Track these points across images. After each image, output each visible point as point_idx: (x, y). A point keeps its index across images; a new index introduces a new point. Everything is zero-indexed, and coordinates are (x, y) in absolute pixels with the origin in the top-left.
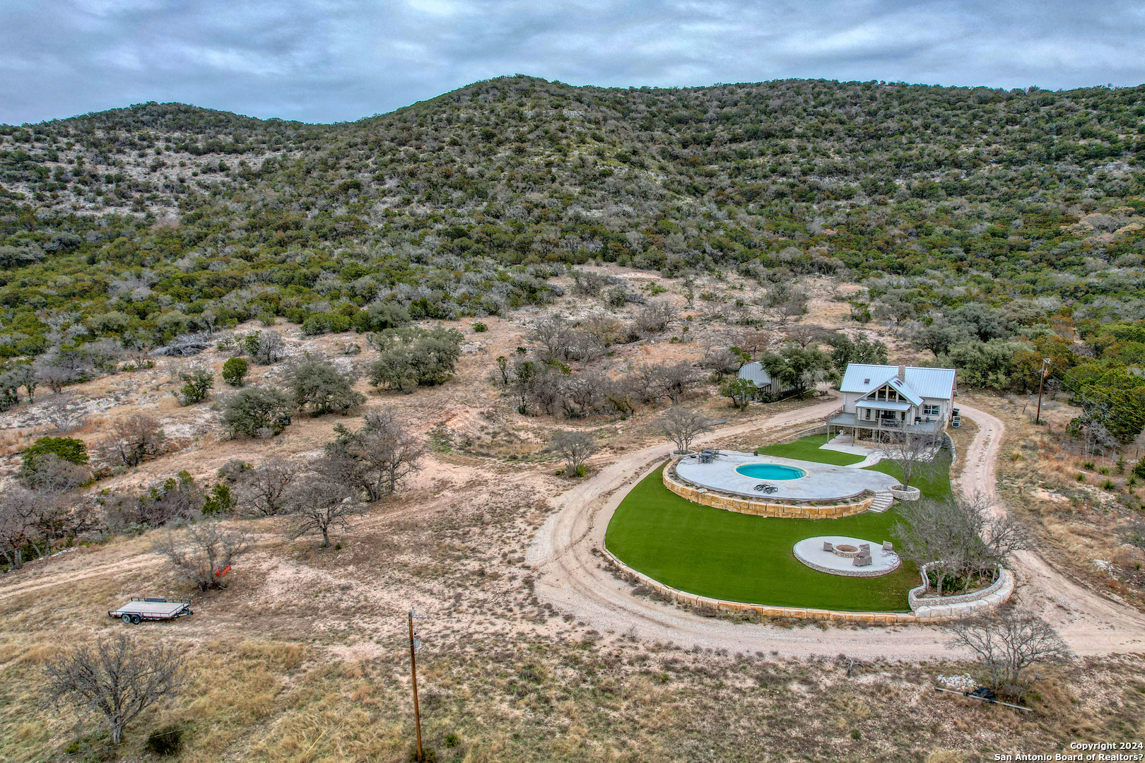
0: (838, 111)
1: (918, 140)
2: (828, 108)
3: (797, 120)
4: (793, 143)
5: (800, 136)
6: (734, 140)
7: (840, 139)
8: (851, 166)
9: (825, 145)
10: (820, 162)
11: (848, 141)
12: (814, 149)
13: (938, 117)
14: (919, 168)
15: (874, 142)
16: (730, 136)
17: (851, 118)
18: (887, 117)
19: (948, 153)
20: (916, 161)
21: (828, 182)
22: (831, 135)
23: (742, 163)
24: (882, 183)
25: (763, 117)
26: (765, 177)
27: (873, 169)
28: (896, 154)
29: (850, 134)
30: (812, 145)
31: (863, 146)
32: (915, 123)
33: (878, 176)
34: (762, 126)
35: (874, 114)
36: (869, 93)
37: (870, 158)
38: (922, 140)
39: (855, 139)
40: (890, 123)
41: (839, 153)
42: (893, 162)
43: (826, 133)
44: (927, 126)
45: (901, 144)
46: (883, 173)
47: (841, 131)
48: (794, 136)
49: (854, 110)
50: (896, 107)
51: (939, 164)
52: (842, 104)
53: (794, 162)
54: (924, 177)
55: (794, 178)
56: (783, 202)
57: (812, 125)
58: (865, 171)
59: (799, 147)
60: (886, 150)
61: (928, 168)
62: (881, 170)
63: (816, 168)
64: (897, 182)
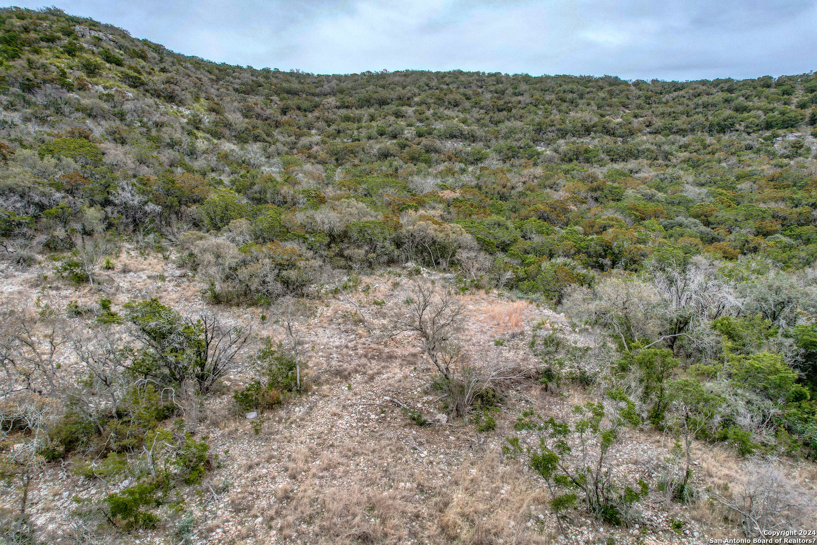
0: (462, 90)
1: (555, 111)
2: (452, 87)
3: (417, 91)
4: (410, 111)
5: (419, 104)
6: (343, 107)
7: (464, 110)
8: (479, 132)
9: (447, 112)
10: (439, 126)
11: (476, 113)
12: (434, 114)
13: (572, 92)
14: (563, 134)
15: (505, 113)
16: (338, 104)
17: (478, 94)
18: (517, 94)
19: (596, 119)
20: (558, 126)
21: (450, 145)
22: (455, 106)
26: (370, 138)
27: (506, 137)
28: (533, 120)
30: (432, 111)
31: (491, 117)
32: (548, 98)
33: (514, 143)
34: (375, 96)
35: (503, 92)
36: (493, 78)
37: (501, 126)
38: (560, 111)
39: (482, 111)
40: (520, 98)
41: (464, 122)
42: (531, 128)
43: (450, 103)
44: (563, 100)
45: (536, 114)
46: (520, 139)
47: (467, 104)
48: (413, 104)
49: (480, 90)
50: (523, 87)
51: (588, 130)
52: (467, 85)
53: (409, 125)
54: (573, 143)
55: (407, 139)
56: (387, 163)
57: (434, 95)
58: (497, 138)
59: (415, 112)
60: (520, 118)
61: (576, 133)
62: (517, 136)
63: (435, 132)
64: (539, 149)
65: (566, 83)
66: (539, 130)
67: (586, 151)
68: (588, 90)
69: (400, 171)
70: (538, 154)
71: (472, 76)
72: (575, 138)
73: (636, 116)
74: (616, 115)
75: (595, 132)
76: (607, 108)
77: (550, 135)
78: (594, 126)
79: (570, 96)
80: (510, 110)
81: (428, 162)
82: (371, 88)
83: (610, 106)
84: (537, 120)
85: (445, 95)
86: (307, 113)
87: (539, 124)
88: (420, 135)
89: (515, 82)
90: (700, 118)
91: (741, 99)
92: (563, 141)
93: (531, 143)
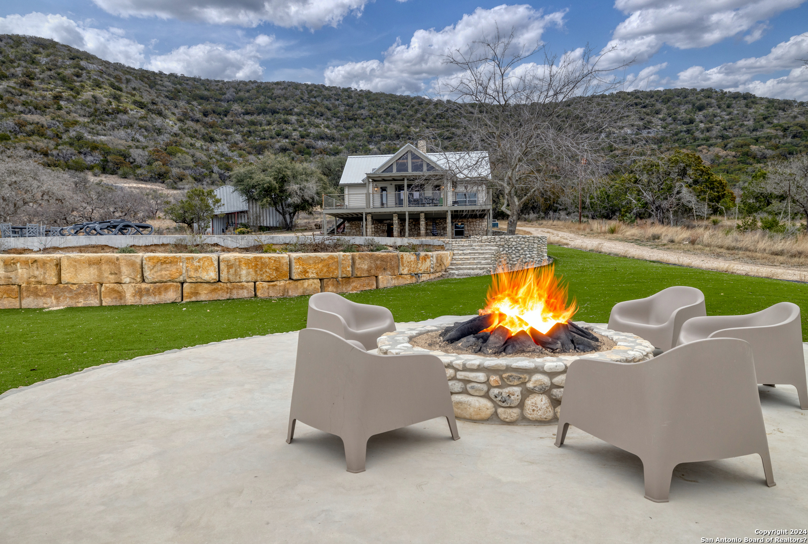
0: (326, 103)
1: (382, 122)
2: (318, 100)
3: (296, 104)
4: (293, 118)
5: (298, 114)
6: (247, 113)
7: (327, 119)
8: (337, 136)
9: (317, 121)
10: (314, 130)
11: (334, 121)
12: (309, 122)
13: (394, 109)
14: (384, 138)
15: (353, 122)
16: (243, 111)
17: (335, 107)
18: (360, 108)
19: (403, 130)
20: (382, 134)
21: (320, 143)
22: (321, 116)
23: (253, 128)
24: (361, 148)
25: (270, 100)
26: (272, 138)
27: (353, 139)
28: (368, 129)
29: (335, 115)
30: (307, 120)
31: (344, 124)
32: (379, 112)
33: (357, 143)
34: (269, 106)
35: (351, 106)
36: (346, 93)
37: (350, 131)
38: (385, 122)
39: (339, 120)
40: (362, 111)
41: (328, 127)
42: (367, 134)
43: (318, 114)
44: (388, 115)
45: (371, 124)
46: (360, 141)
47: (329, 114)
48: (294, 113)
49: (337, 103)
50: (365, 103)
52: (328, 98)
53: (294, 130)
54: (389, 144)
55: (294, 139)
57: (307, 108)
58: (347, 139)
59: (297, 120)
60: (361, 127)
61: (391, 139)
62: (359, 139)
63: (311, 135)
64: (371, 147)
65: (393, 102)
68: (404, 108)
71: (331, 91)
77: (377, 139)
78: (402, 134)
79: (393, 112)
80: (356, 120)
81: (309, 154)
82: (262, 98)
84: (371, 128)
85: (314, 107)
86: (222, 117)
87: (372, 131)
88: (302, 137)
89: (360, 98)
92: (384, 143)
93: (367, 144)
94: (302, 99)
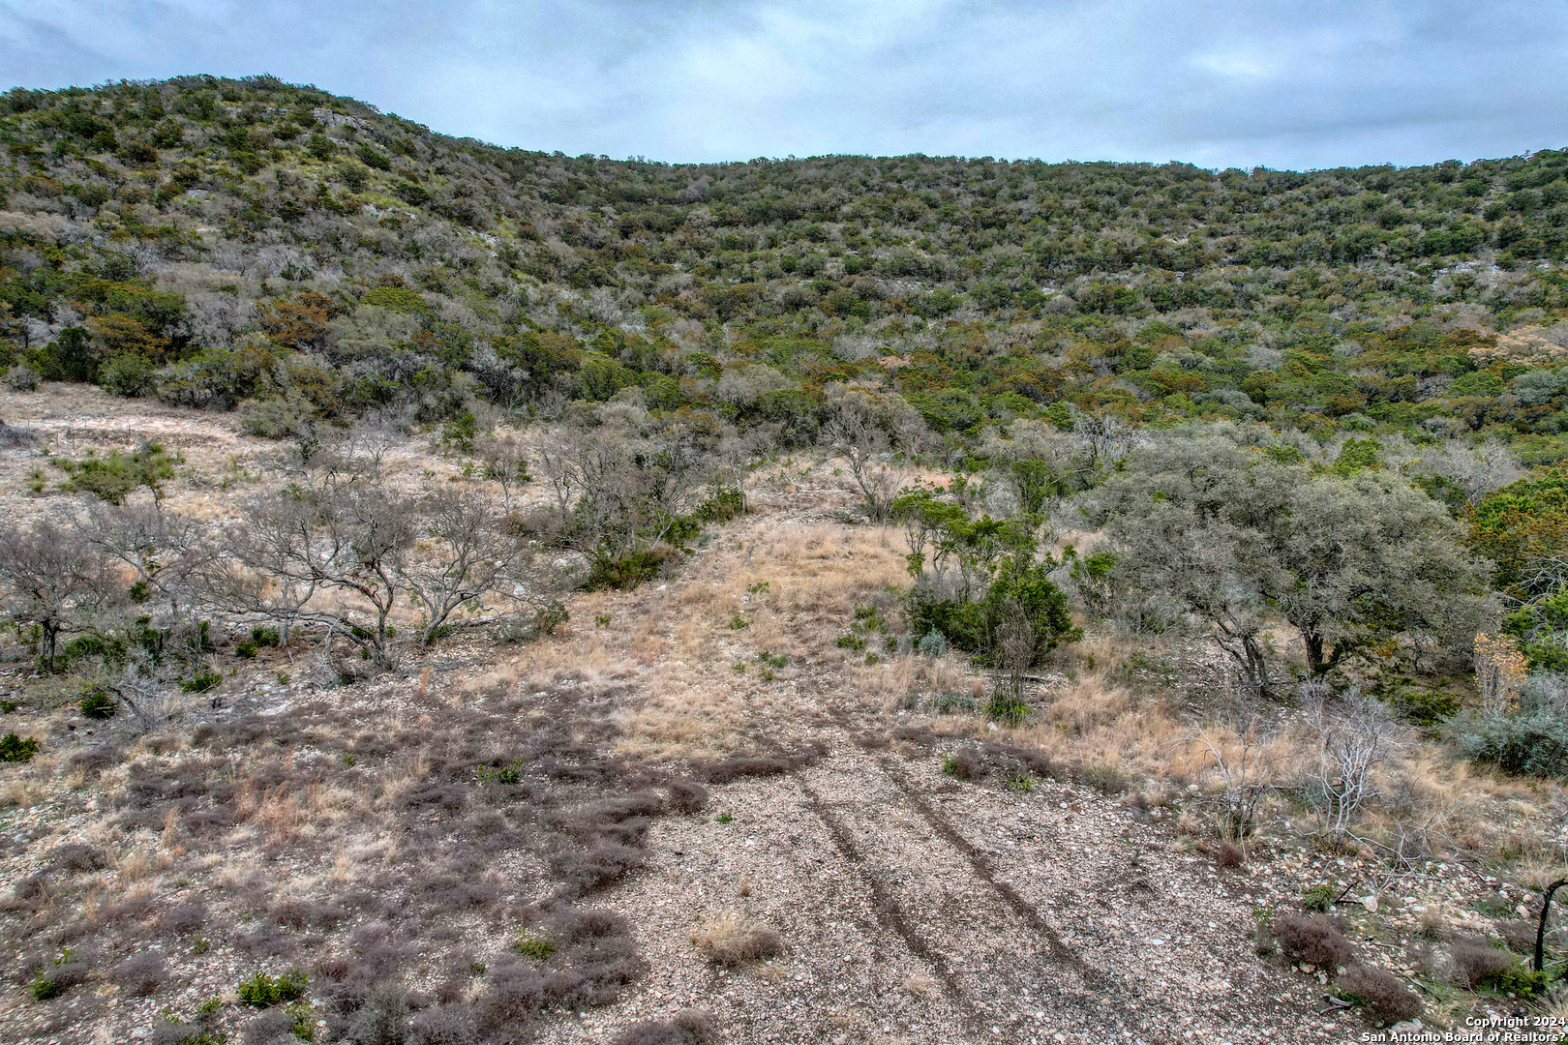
0: (923, 191)
1: (1077, 227)
2: (907, 185)
3: (846, 194)
4: (834, 229)
5: (850, 218)
6: (723, 223)
7: (926, 227)
8: (948, 263)
9: (897, 231)
10: (884, 255)
11: (945, 231)
12: (876, 235)
13: (1110, 194)
14: (1086, 266)
15: (994, 231)
16: (715, 218)
17: (950, 198)
18: (1016, 197)
19: (1141, 241)
20: (1079, 254)
21: (899, 287)
22: (911, 220)
23: (728, 255)
25: (785, 192)
26: (770, 276)
27: (994, 272)
28: (1039, 243)
29: (947, 218)
30: (871, 230)
31: (971, 238)
32: (1068, 204)
33: (1007, 282)
34: (777, 204)
35: (993, 194)
36: (979, 168)
37: (986, 253)
38: (1085, 227)
39: (956, 228)
40: (1022, 204)
41: (925, 247)
42: (1034, 257)
43: (901, 214)
44: (1093, 208)
45: (1046, 232)
46: (1013, 277)
47: (932, 216)
48: (840, 217)
49: (954, 190)
50: (1029, 184)
51: (1127, 260)
52: (933, 182)
53: (833, 255)
54: (1101, 281)
55: (830, 278)
56: (799, 316)
57: (876, 202)
58: (978, 274)
59: (843, 232)
60: (1019, 240)
61: (1108, 265)
62: (1011, 271)
63: (876, 265)
64: (1046, 291)
65: (1103, 176)
66: (1047, 259)
67: (1119, 295)
68: (1138, 189)
69: (820, 329)
70: (1043, 300)
71: (941, 165)
72: (1104, 274)
73: (1213, 235)
74: (1179, 234)
75: (1140, 263)
76: (1167, 221)
77: (1065, 269)
78: (1138, 253)
79: (1105, 201)
80: (1003, 227)
81: (865, 315)
82: (768, 189)
83: (1172, 217)
84: (1046, 242)
85: (895, 201)
86: (663, 235)
87: (1048, 250)
88: (851, 270)
89: (1015, 175)
90: (1318, 237)
91: (1396, 202)
92: (1085, 278)
93: (1033, 283)
94: (864, 184)
